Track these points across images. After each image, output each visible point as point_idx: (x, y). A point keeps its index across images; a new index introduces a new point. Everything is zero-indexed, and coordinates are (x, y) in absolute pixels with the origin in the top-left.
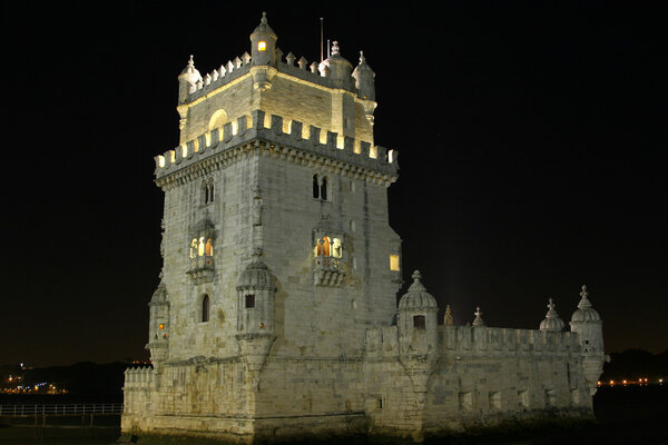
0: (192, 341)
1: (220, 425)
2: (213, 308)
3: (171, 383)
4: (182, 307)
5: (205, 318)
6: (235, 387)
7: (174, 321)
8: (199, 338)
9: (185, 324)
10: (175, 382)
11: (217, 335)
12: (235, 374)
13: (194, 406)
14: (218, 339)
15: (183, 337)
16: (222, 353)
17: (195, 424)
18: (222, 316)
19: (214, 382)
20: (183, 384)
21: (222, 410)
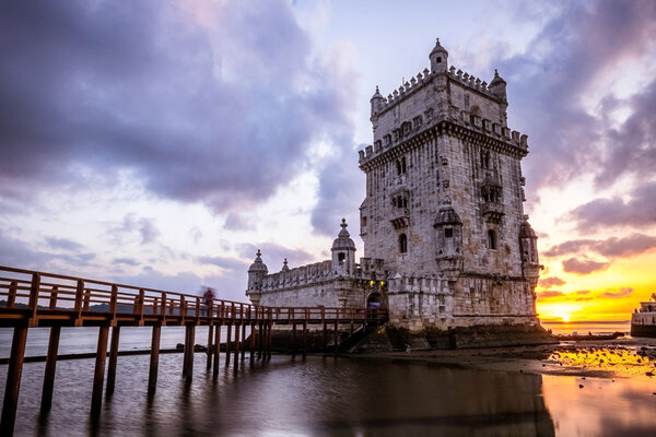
0: (485, 261)
1: (518, 321)
2: (499, 242)
3: (467, 290)
4: (474, 233)
5: (493, 246)
6: (523, 296)
7: (466, 242)
8: (491, 260)
9: (477, 247)
10: (472, 290)
11: (505, 260)
12: (522, 288)
13: (492, 309)
14: (507, 264)
15: (477, 256)
16: (511, 273)
17: (498, 321)
18: (508, 249)
19: (506, 292)
20: (480, 291)
21: (515, 312)
